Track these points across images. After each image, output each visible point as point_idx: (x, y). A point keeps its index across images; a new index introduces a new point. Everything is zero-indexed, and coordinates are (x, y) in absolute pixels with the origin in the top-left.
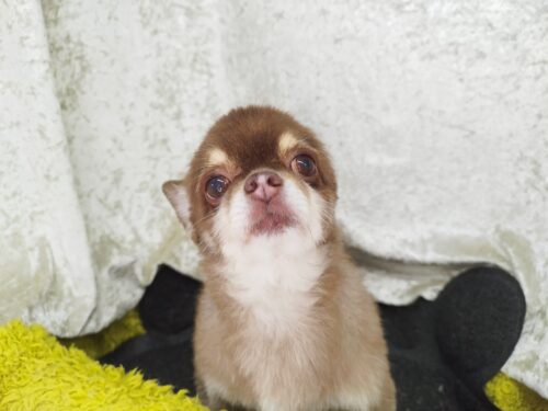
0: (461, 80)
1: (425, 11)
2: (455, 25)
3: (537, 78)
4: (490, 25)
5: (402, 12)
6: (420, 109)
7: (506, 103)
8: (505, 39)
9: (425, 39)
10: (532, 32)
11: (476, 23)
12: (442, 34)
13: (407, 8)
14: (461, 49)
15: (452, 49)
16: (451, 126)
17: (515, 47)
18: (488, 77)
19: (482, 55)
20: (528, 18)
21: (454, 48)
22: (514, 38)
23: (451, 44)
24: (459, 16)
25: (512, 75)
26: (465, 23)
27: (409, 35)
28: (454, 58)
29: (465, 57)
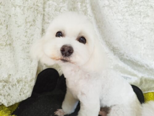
0: (141, 23)
2: (141, 6)
4: (152, 7)
6: (127, 31)
9: (131, 9)
11: (148, 6)
12: (136, 8)
14: (142, 13)
15: (139, 13)
16: (137, 37)
18: (149, 23)
19: (148, 16)
23: (139, 11)
24: (142, 3)
26: (144, 5)
27: (126, 7)
28: (139, 16)
29: (143, 16)
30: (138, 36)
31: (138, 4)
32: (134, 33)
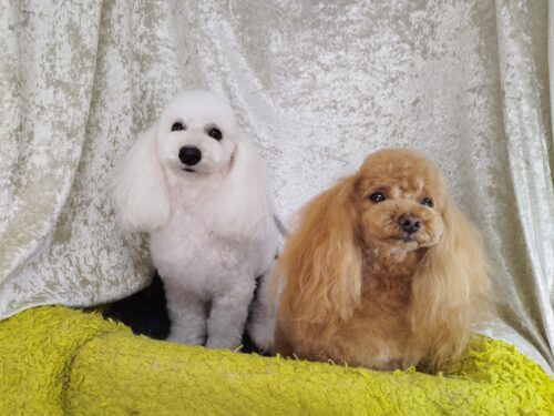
0: (340, 126)
1: (315, 78)
2: (334, 89)
3: (388, 125)
4: (357, 88)
5: (299, 77)
6: (312, 146)
7: (369, 142)
8: (367, 99)
9: (315, 98)
10: (383, 95)
12: (326, 94)
13: (302, 75)
14: (339, 105)
15: (333, 104)
16: (334, 158)
17: (373, 104)
19: (353, 110)
20: (380, 85)
21: (334, 105)
22: (372, 98)
23: (334, 101)
24: (337, 83)
25: (372, 123)
26: (342, 87)
27: (304, 94)
28: (334, 111)
29: (342, 110)
30: (338, 155)
31: (329, 85)
32: (327, 149)
